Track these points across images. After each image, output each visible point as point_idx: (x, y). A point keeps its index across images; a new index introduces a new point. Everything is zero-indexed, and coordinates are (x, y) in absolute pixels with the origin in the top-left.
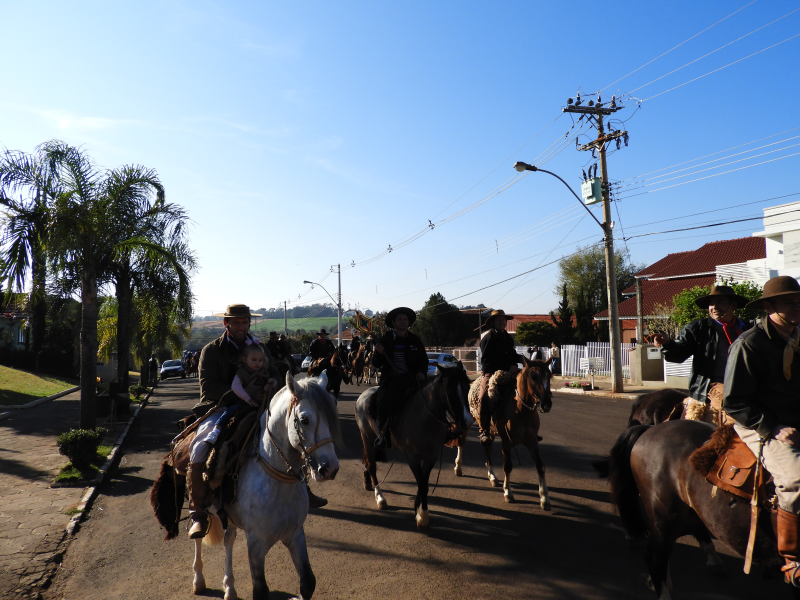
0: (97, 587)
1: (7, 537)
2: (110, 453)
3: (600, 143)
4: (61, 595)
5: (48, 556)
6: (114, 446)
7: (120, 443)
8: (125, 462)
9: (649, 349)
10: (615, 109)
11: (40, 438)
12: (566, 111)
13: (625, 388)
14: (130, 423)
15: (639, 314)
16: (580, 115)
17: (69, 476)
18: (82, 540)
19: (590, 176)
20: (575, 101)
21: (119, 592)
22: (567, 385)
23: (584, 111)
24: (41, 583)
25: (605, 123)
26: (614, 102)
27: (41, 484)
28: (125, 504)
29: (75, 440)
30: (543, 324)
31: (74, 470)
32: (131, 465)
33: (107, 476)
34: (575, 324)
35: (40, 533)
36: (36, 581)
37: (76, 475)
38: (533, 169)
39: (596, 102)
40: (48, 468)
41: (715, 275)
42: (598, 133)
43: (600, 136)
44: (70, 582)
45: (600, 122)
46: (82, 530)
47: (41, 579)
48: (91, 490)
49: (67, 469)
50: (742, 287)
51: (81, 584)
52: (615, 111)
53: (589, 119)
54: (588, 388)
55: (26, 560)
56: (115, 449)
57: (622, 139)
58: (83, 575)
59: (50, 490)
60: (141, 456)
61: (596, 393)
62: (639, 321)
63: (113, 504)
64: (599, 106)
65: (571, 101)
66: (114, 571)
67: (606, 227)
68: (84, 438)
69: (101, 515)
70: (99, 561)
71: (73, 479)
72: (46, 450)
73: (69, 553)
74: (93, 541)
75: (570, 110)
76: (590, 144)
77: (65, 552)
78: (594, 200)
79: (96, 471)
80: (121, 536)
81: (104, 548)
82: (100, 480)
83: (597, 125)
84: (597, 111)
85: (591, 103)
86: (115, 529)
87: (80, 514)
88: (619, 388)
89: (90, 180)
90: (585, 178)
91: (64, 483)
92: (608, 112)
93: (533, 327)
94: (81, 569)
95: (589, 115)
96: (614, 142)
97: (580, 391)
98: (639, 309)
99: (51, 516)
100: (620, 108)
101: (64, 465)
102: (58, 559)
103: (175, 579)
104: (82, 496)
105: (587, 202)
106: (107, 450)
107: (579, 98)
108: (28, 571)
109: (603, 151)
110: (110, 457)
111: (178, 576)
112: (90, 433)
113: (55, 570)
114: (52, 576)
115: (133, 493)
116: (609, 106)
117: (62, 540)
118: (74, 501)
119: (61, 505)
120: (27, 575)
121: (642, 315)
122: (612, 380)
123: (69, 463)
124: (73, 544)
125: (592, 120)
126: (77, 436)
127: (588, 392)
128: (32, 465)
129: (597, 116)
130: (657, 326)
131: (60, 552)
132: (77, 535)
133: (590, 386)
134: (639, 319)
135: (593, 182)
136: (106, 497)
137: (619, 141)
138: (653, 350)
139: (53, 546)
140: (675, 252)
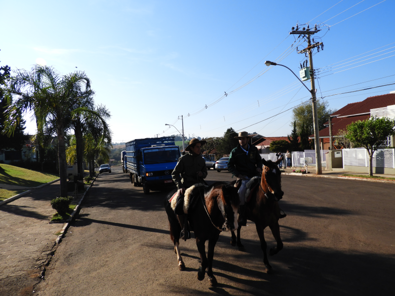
0: (69, 265)
1: (30, 245)
2: (75, 208)
3: (309, 49)
4: (54, 269)
5: (48, 252)
6: (77, 204)
7: (80, 203)
8: (82, 212)
9: (336, 153)
10: (316, 31)
11: (44, 202)
12: (291, 33)
13: (323, 172)
14: (85, 194)
15: (330, 135)
16: (298, 35)
17: (57, 218)
18: (63, 246)
19: (304, 66)
20: (296, 28)
21: (78, 267)
22: (294, 171)
23: (300, 33)
24: (45, 263)
25: (311, 39)
26: (316, 28)
27: (45, 222)
28: (82, 230)
29: (58, 202)
30: (283, 141)
31: (59, 215)
32: (85, 213)
33: (74, 218)
34: (300, 141)
35: (44, 243)
36: (43, 263)
37: (60, 218)
38: (274, 64)
39: (306, 28)
40: (48, 215)
41: (370, 114)
42: (308, 44)
43: (309, 46)
44: (57, 263)
45: (309, 38)
46: (62, 241)
47: (45, 262)
48: (66, 224)
49: (56, 215)
50: (382, 120)
51: (62, 264)
52: (316, 32)
53: (303, 37)
54: (304, 172)
55: (39, 254)
56: (77, 206)
57: (320, 46)
58: (63, 261)
59: (49, 224)
60: (89, 209)
61: (308, 175)
62: (330, 139)
63: (76, 230)
64: (308, 30)
65: (293, 28)
66: (76, 259)
67: (313, 92)
68: (62, 201)
69: (71, 235)
70: (70, 255)
71: (59, 219)
72: (47, 207)
73: (57, 251)
74: (67, 246)
75: (293, 33)
76: (304, 50)
77: (55, 251)
78: (306, 78)
79: (69, 216)
80: (79, 244)
81: (72, 249)
82: (71, 220)
83: (307, 40)
84: (307, 33)
85: (304, 29)
86: (77, 241)
87: (62, 235)
88: (320, 172)
89: (57, 82)
90: (302, 68)
91: (55, 221)
92: (313, 33)
93: (279, 143)
94: (62, 258)
95: (303, 35)
96: (316, 48)
97: (301, 174)
98: (330, 133)
99: (49, 236)
100: (319, 30)
101: (54, 214)
102: (53, 254)
103: (102, 262)
104: (63, 227)
105: (303, 79)
106: (74, 206)
107: (297, 27)
108: (40, 259)
109: (311, 53)
110: (75, 210)
111: (103, 260)
112: (65, 199)
113: (51, 258)
114: (50, 261)
115: (85, 225)
116: (313, 30)
117: (54, 246)
118: (60, 229)
119: (53, 231)
120: (39, 260)
121: (332, 136)
122: (316, 169)
123: (57, 213)
124: (59, 248)
125: (305, 37)
126: (59, 200)
127: (304, 175)
128: (41, 213)
129: (307, 36)
130: (340, 140)
131: (53, 251)
132: (60, 244)
133: (306, 171)
134: (330, 137)
135: (305, 69)
136: (73, 227)
137: (318, 48)
138: (338, 153)
139: (50, 248)
140: (352, 103)
